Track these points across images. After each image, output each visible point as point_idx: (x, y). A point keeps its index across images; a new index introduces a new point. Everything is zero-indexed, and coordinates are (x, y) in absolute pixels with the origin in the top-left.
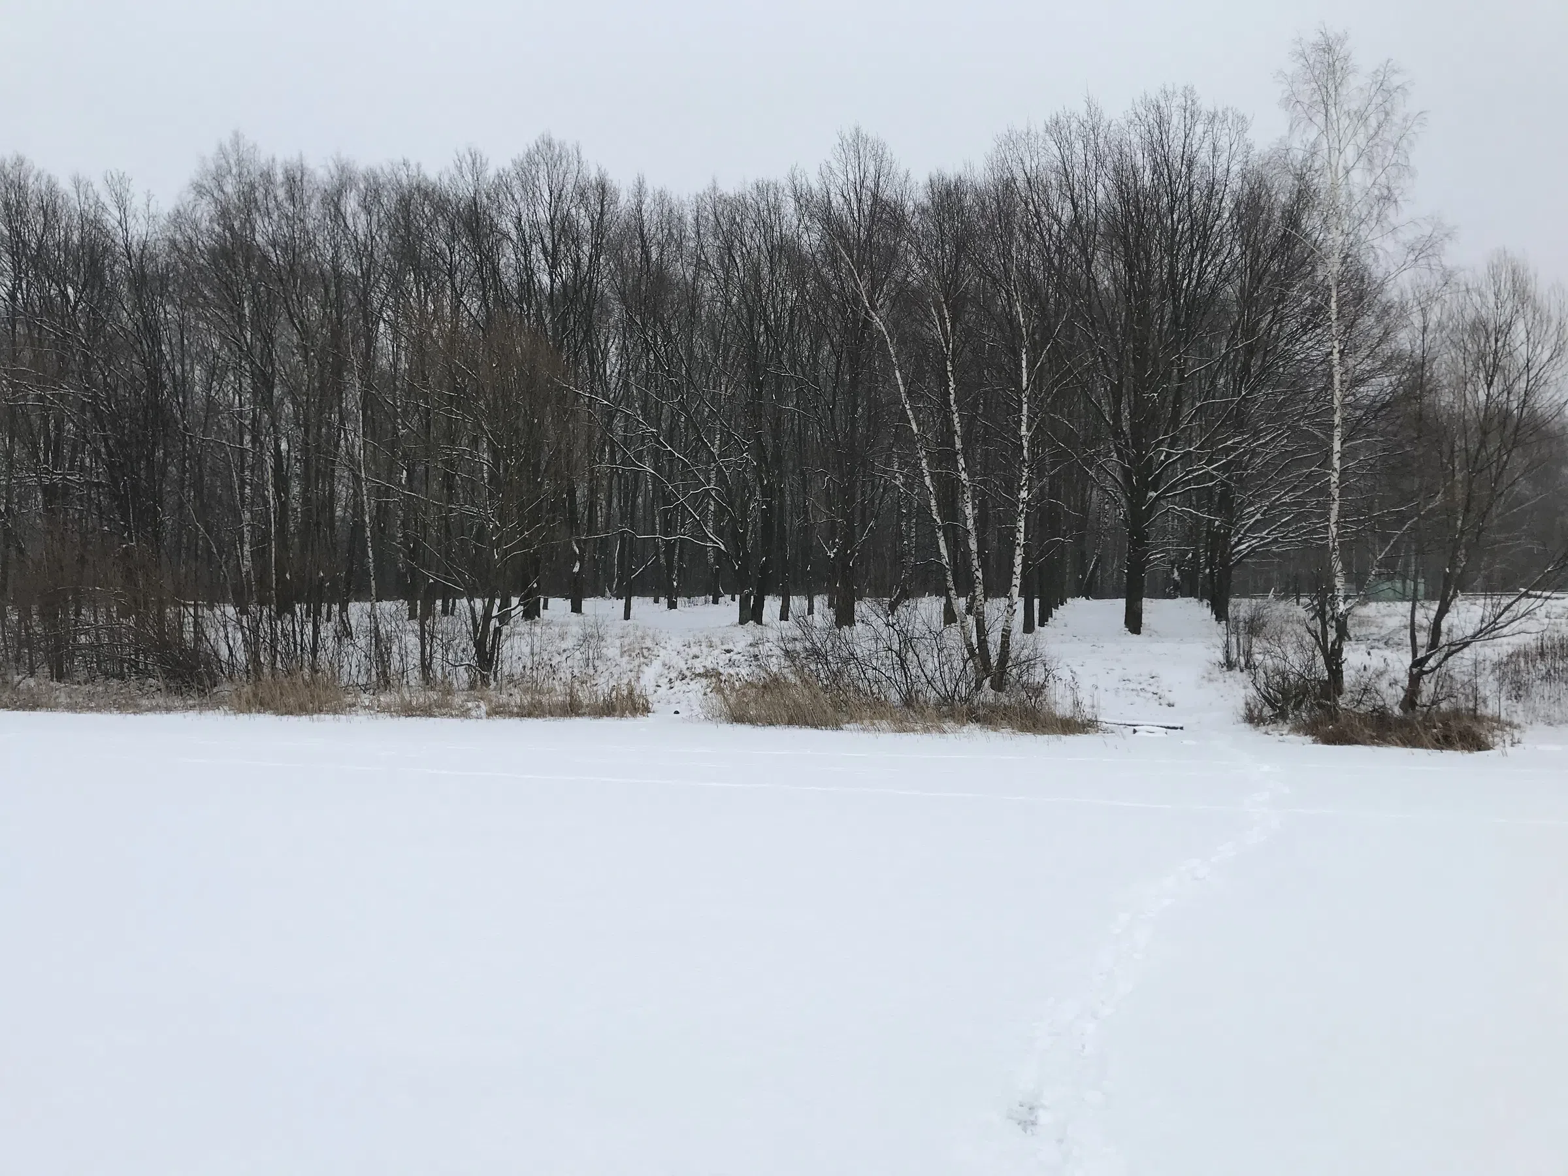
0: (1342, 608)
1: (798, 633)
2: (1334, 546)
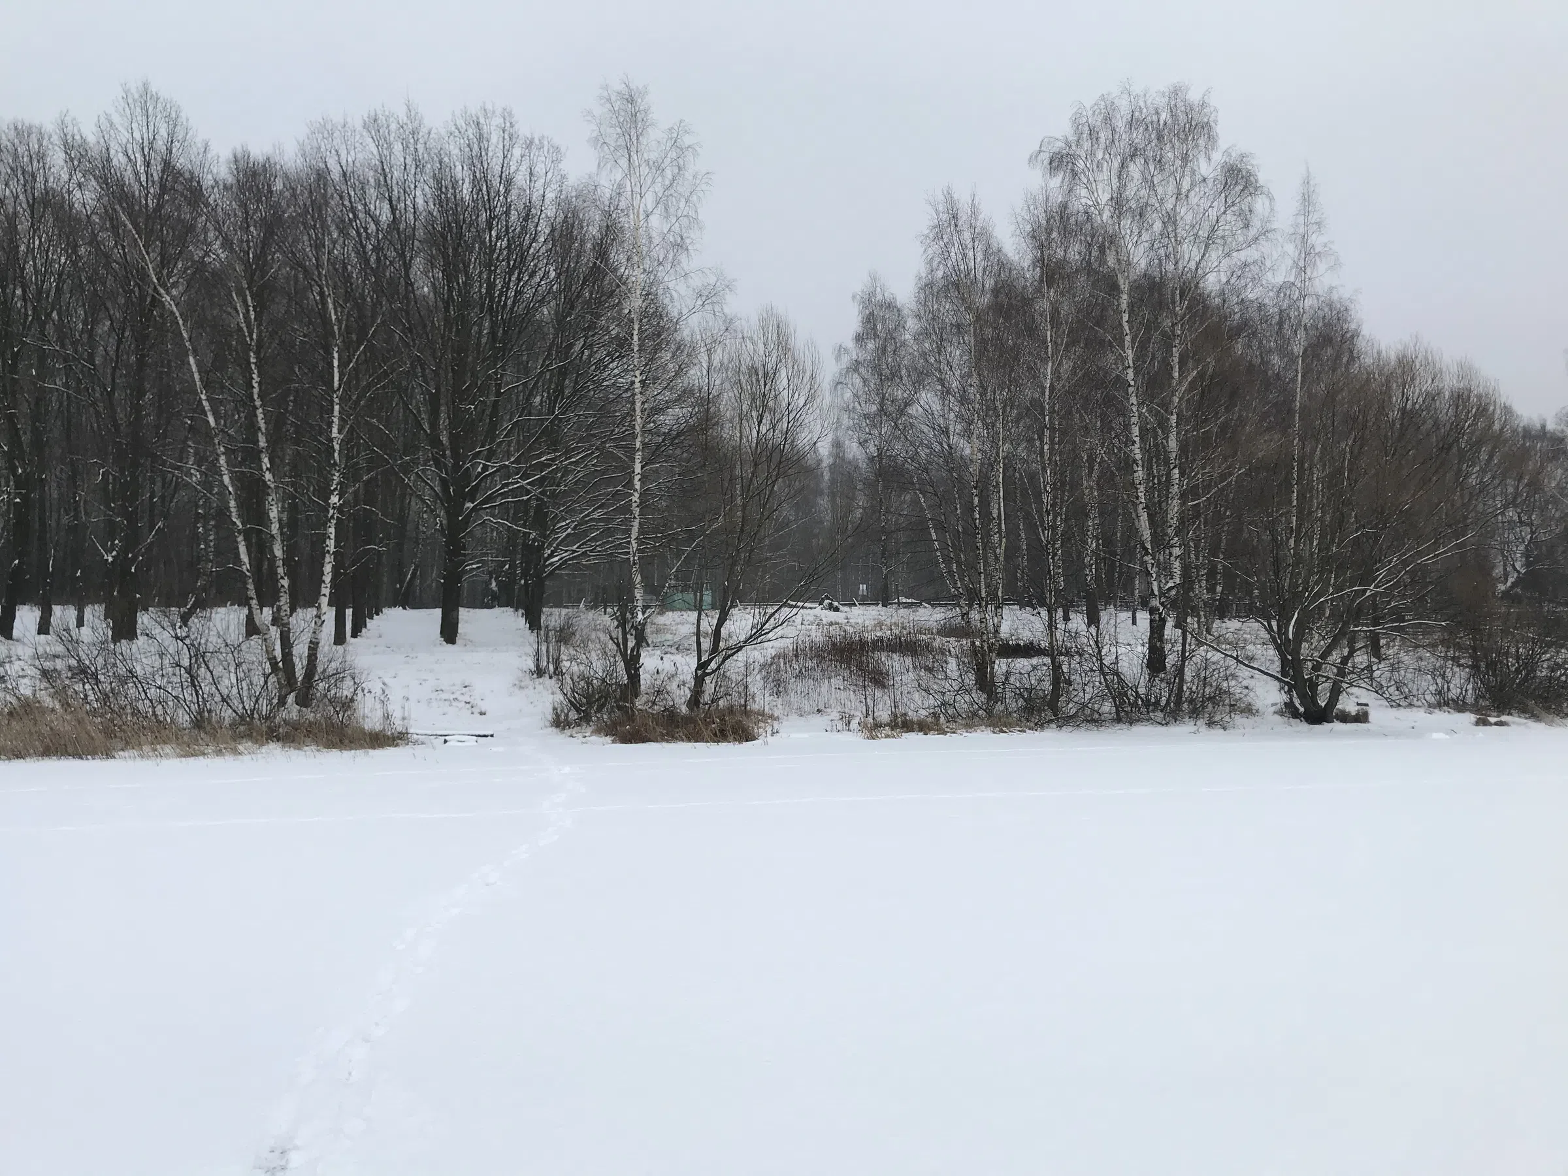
0: (640, 616)
1: (60, 649)
2: (634, 560)
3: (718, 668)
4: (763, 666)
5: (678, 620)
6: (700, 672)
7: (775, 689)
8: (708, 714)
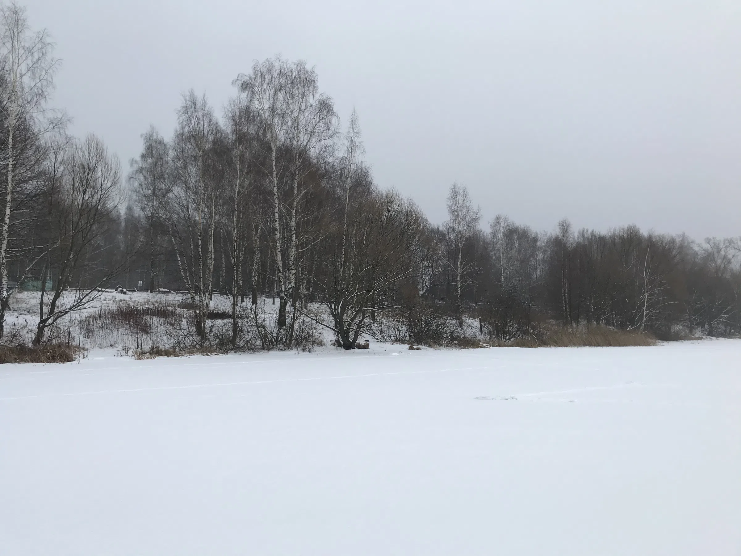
0: (5, 293)
2: (3, 262)
3: (53, 323)
4: (80, 322)
5: (31, 296)
6: (41, 325)
7: (87, 334)
8: (45, 347)
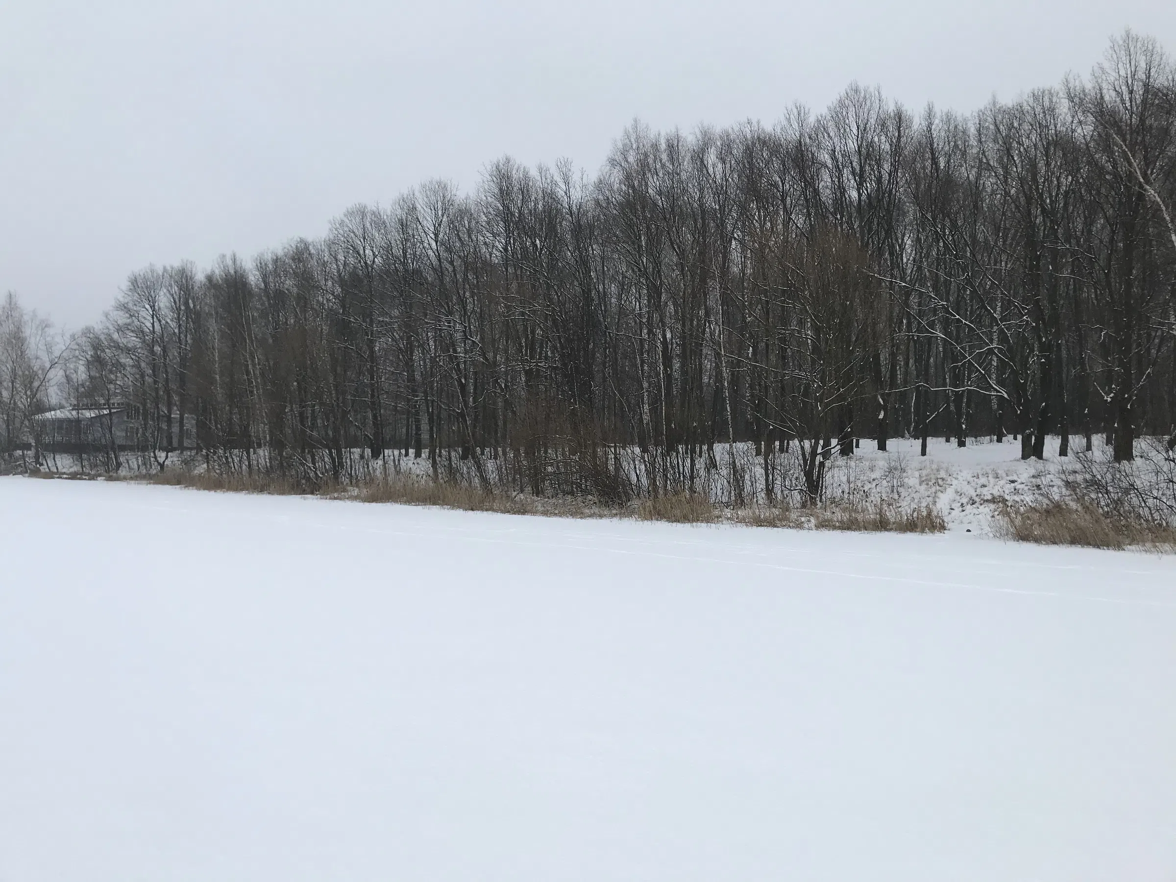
1: (1078, 466)
